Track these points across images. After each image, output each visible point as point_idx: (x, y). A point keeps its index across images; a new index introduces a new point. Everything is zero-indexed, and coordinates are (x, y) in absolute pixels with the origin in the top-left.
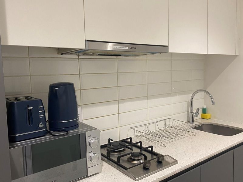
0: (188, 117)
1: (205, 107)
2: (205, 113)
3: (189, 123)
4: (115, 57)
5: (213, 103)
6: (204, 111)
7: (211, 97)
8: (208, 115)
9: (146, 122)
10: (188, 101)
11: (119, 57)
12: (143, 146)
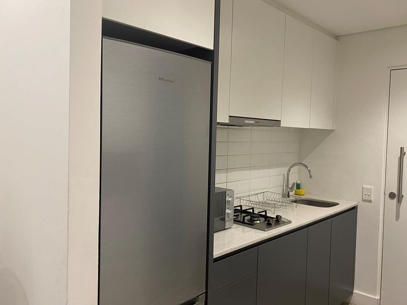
0: (283, 191)
1: (299, 182)
2: (299, 189)
3: (285, 197)
4: (227, 127)
5: (311, 177)
6: (298, 186)
7: (309, 171)
8: (302, 191)
9: (248, 194)
10: (284, 175)
11: (230, 127)
12: (255, 212)
